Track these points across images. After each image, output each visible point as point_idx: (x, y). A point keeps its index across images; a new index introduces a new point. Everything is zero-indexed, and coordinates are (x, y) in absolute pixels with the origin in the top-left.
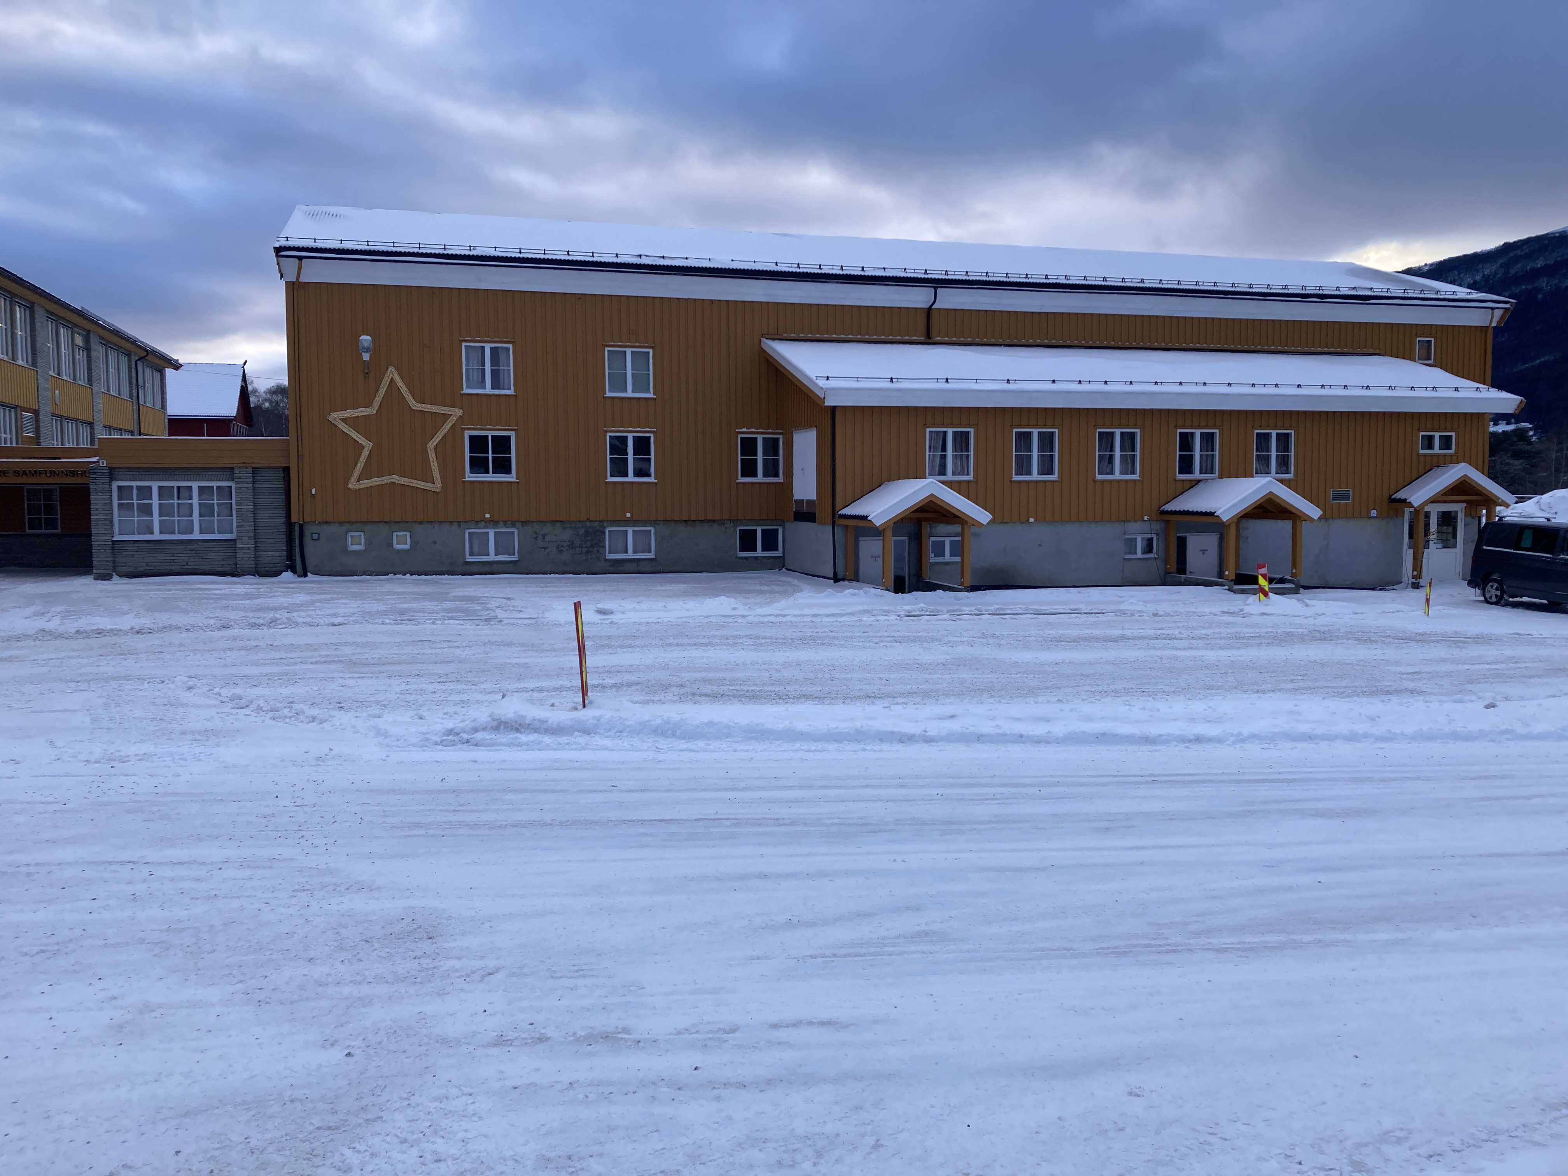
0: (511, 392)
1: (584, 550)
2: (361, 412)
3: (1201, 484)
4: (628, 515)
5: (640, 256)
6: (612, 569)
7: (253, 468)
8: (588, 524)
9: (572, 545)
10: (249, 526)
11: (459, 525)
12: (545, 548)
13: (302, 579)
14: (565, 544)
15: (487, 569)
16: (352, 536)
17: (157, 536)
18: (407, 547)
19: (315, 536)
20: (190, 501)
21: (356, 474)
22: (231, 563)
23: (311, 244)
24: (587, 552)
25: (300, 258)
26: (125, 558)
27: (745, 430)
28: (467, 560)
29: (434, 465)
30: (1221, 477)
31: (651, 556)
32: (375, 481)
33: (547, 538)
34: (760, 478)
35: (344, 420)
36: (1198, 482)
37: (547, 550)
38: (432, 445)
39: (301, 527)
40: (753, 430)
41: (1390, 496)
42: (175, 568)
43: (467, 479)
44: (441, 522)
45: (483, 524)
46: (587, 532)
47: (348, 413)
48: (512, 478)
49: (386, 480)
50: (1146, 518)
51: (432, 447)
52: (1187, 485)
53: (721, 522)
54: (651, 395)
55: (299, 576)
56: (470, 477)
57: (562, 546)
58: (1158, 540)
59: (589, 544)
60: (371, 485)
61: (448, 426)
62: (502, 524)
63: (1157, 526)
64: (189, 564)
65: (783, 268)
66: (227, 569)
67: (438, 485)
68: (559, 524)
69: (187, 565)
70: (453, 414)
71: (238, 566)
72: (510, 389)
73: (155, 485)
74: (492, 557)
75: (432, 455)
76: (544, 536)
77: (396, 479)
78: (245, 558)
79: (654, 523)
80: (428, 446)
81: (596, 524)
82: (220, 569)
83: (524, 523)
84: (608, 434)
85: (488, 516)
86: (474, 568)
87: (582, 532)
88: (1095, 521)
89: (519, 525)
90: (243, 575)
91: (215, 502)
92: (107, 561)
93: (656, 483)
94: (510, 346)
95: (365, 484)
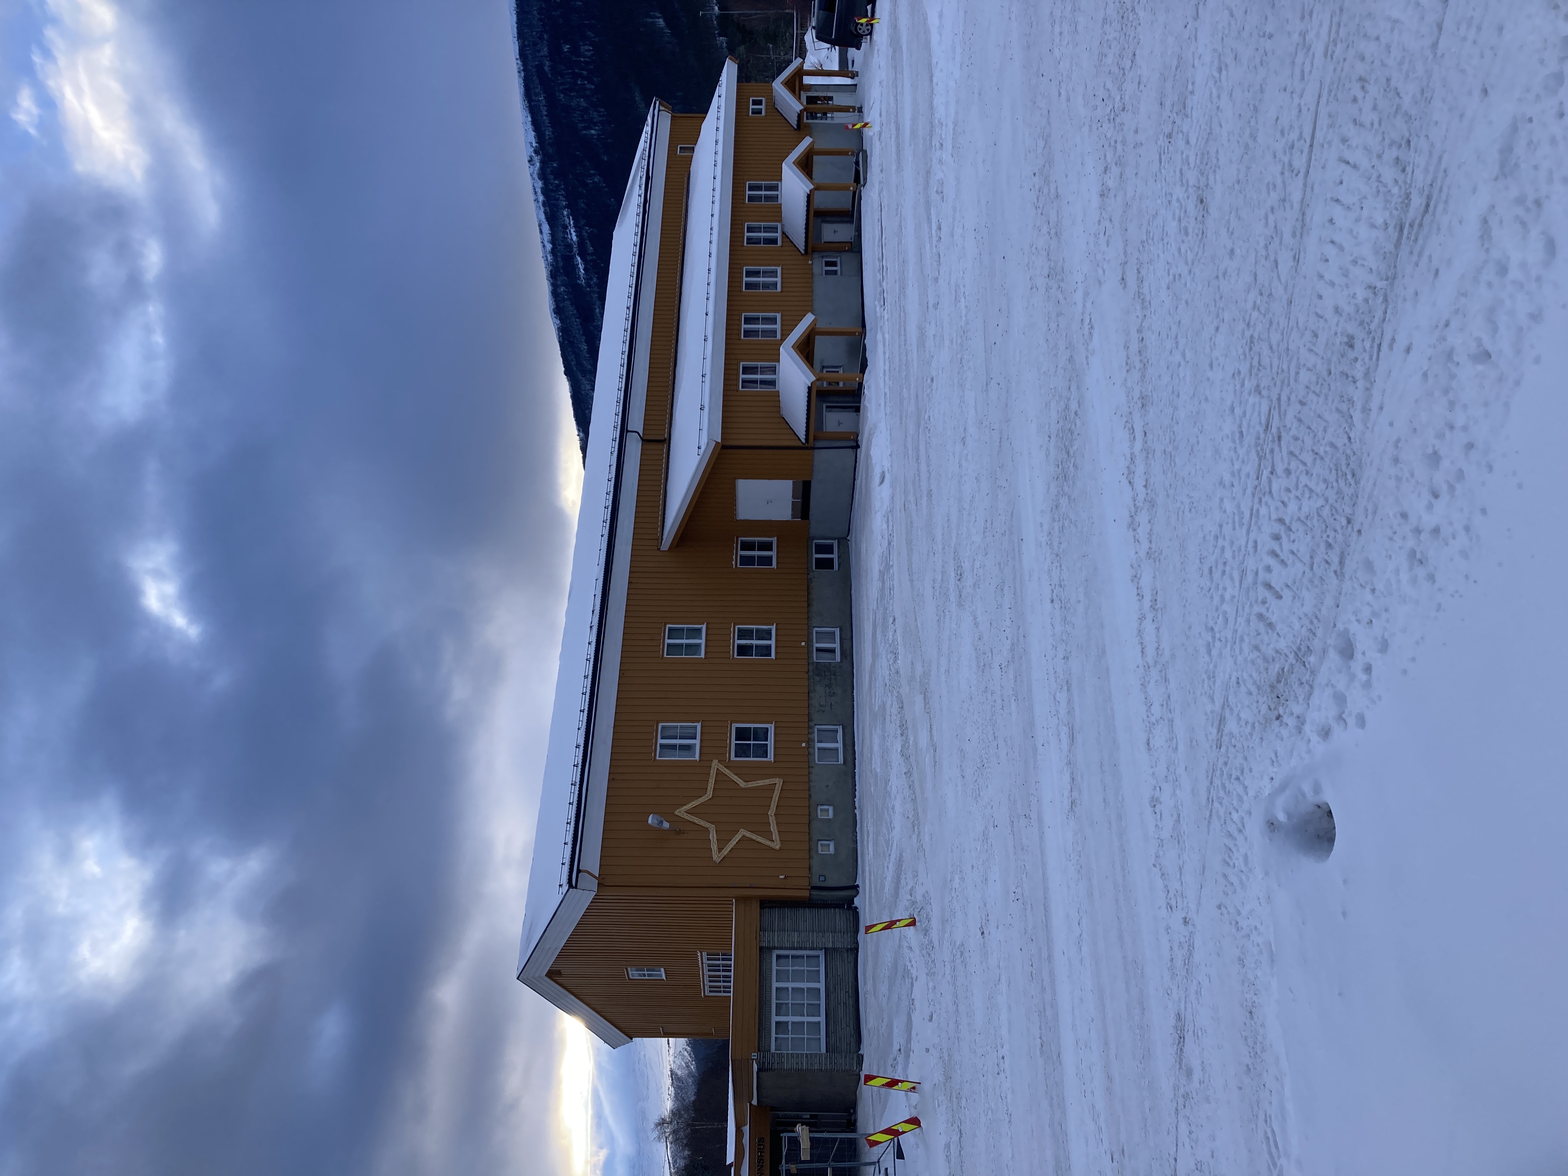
0: (699, 725)
1: (833, 677)
2: (713, 836)
3: (786, 230)
4: (803, 644)
5: (591, 627)
6: (849, 658)
7: (760, 930)
8: (811, 673)
9: (829, 686)
10: (813, 936)
11: (812, 767)
12: (831, 704)
13: (860, 890)
14: (828, 691)
15: (850, 748)
16: (822, 851)
17: (822, 1019)
18: (831, 809)
19: (822, 878)
20: (790, 989)
21: (768, 843)
22: (846, 955)
23: (566, 868)
24: (834, 675)
25: (579, 871)
26: (843, 1044)
27: (734, 563)
28: (842, 763)
29: (760, 783)
30: (780, 221)
31: (837, 631)
32: (774, 828)
33: (823, 703)
34: (773, 553)
35: (720, 850)
36: (783, 233)
37: (833, 704)
38: (742, 784)
39: (814, 888)
40: (734, 557)
41: (795, 130)
42: (851, 1002)
43: (772, 760)
44: (809, 781)
45: (811, 750)
46: (818, 675)
47: (714, 847)
48: (771, 727)
49: (772, 820)
50: (810, 262)
51: (744, 783)
52: (786, 239)
53: (809, 581)
54: (704, 627)
55: (858, 892)
56: (771, 757)
57: (830, 692)
58: (826, 257)
59: (827, 674)
60: (776, 831)
61: (727, 771)
62: (811, 736)
63: (816, 255)
64: (847, 990)
65: (606, 532)
66: (851, 958)
67: (778, 782)
68: (811, 694)
69: (848, 992)
70: (716, 767)
71: (849, 947)
72: (696, 727)
73: (775, 1018)
74: (840, 745)
75: (751, 785)
76: (821, 706)
77: (772, 812)
78: (842, 942)
79: (809, 628)
80: (743, 786)
81: (811, 668)
82: (852, 964)
83: (810, 720)
84: (735, 656)
85: (804, 745)
86: (850, 758)
87: (818, 678)
88: (812, 291)
89: (812, 724)
90: (857, 943)
91: (790, 968)
92: (846, 1057)
93: (777, 625)
94: (660, 725)
95: (775, 836)
